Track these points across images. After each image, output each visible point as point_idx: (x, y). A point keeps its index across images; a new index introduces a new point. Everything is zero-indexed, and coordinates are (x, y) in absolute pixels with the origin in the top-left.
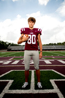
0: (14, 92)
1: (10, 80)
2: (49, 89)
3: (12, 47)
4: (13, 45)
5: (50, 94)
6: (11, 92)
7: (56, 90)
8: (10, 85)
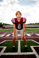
1: (4, 47)
2: (30, 52)
6: (5, 54)
7: (34, 52)
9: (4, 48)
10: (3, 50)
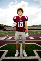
0: (9, 58)
1: (6, 50)
2: (32, 56)
3: (7, 28)
4: (7, 26)
5: (33, 59)
6: (7, 59)
8: (6, 54)
9: (5, 52)
10: (4, 54)
